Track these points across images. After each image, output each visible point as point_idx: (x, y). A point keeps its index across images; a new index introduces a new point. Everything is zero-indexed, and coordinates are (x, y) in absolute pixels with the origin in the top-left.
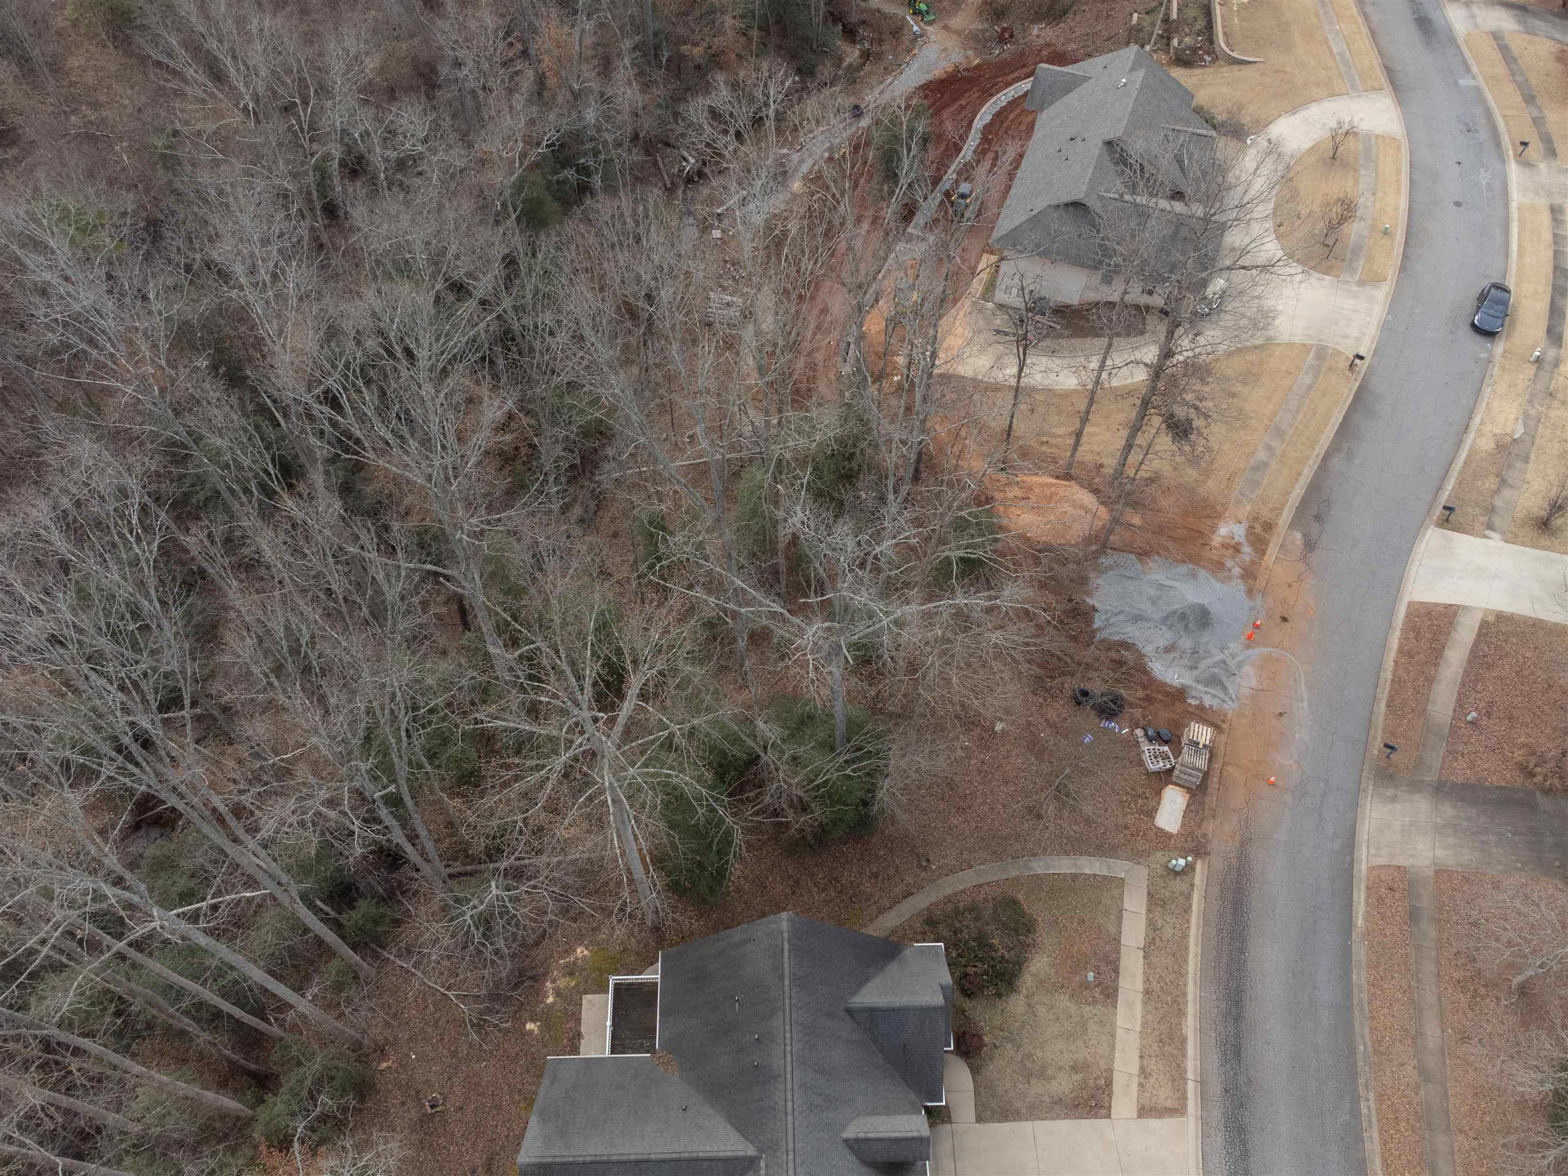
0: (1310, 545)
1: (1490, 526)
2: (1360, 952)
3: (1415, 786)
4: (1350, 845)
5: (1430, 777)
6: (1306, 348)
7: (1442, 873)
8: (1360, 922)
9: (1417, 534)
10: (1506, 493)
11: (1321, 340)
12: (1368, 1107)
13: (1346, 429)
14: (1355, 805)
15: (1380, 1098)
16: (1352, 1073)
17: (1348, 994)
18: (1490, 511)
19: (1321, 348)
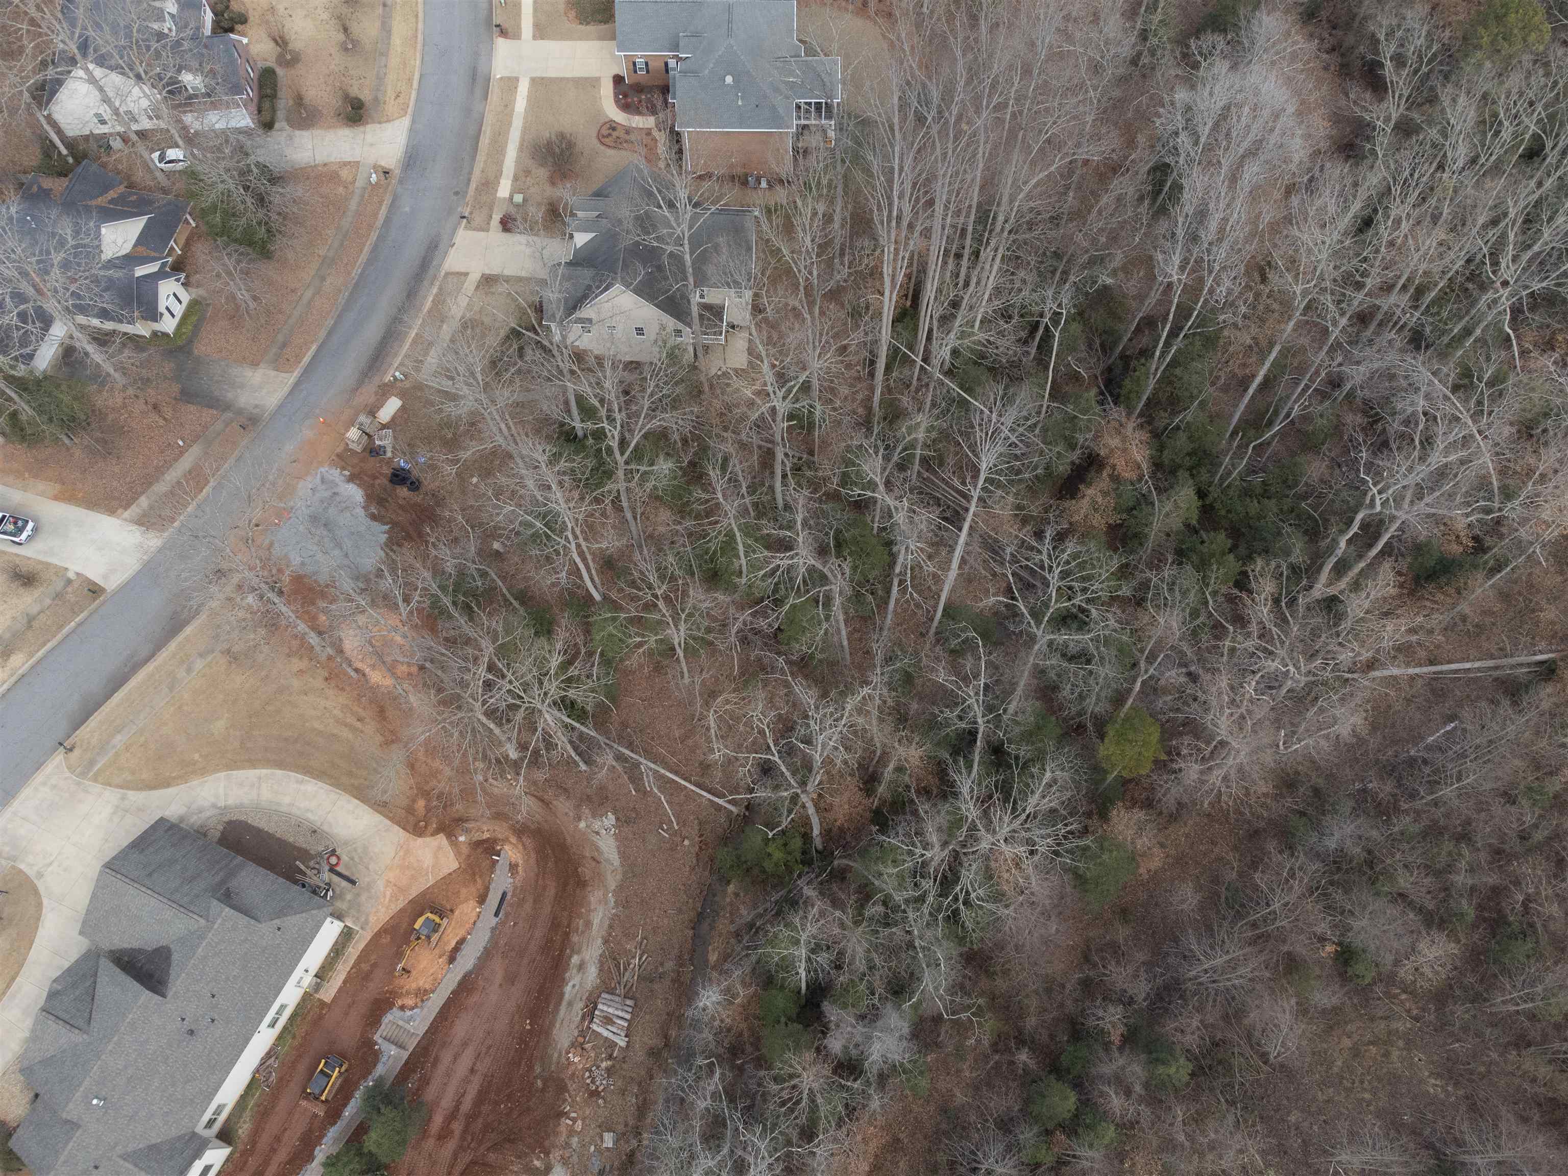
1: (69, 582)
2: (322, 334)
3: (240, 412)
4: (297, 384)
5: (229, 415)
6: (95, 779)
7: (255, 364)
8: (314, 348)
9: (124, 588)
10: (35, 610)
11: (79, 784)
12: (356, 272)
13: (117, 682)
14: (281, 406)
15: (349, 273)
16: (357, 285)
17: (340, 316)
18: (59, 596)
19: (83, 775)
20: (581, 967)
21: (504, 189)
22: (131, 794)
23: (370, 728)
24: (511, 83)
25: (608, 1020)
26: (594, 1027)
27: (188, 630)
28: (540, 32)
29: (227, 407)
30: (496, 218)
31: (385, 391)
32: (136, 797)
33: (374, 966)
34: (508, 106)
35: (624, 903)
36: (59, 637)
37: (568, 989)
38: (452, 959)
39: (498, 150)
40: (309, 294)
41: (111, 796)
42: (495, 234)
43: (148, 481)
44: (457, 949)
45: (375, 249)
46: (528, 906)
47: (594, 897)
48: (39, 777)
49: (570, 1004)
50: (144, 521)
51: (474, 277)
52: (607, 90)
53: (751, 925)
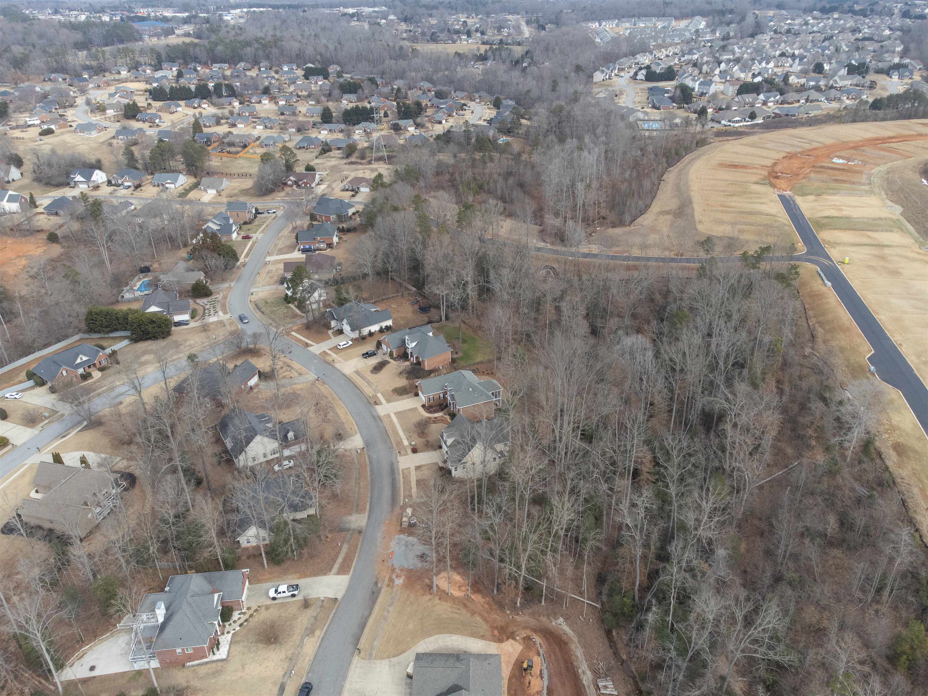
0: (376, 583)
1: (323, 601)
2: (369, 499)
3: (354, 530)
4: (369, 516)
5: (351, 532)
6: (375, 658)
7: (350, 514)
8: (368, 504)
9: (344, 597)
10: (315, 614)
11: (370, 663)
12: (369, 479)
13: (362, 626)
14: (367, 525)
15: (367, 480)
16: (372, 482)
17: (372, 493)
18: (322, 606)
19: (370, 659)
20: (584, 673)
21: (406, 443)
22: (392, 659)
23: (464, 611)
24: (389, 416)
25: (606, 687)
26: (602, 692)
27: (379, 600)
28: (389, 401)
29: (348, 530)
30: (409, 451)
31: (403, 508)
32: (394, 660)
33: (515, 690)
34: (391, 421)
35: (584, 647)
36: (329, 620)
37: (584, 682)
38: (542, 678)
39: (396, 433)
40: (357, 489)
41: (386, 662)
42: (411, 455)
43: (334, 561)
44: (541, 674)
45: (371, 471)
46: (553, 657)
47: (573, 647)
48: (352, 667)
49: (589, 687)
50: (338, 573)
51: (413, 469)
52: (421, 410)
53: (630, 640)
